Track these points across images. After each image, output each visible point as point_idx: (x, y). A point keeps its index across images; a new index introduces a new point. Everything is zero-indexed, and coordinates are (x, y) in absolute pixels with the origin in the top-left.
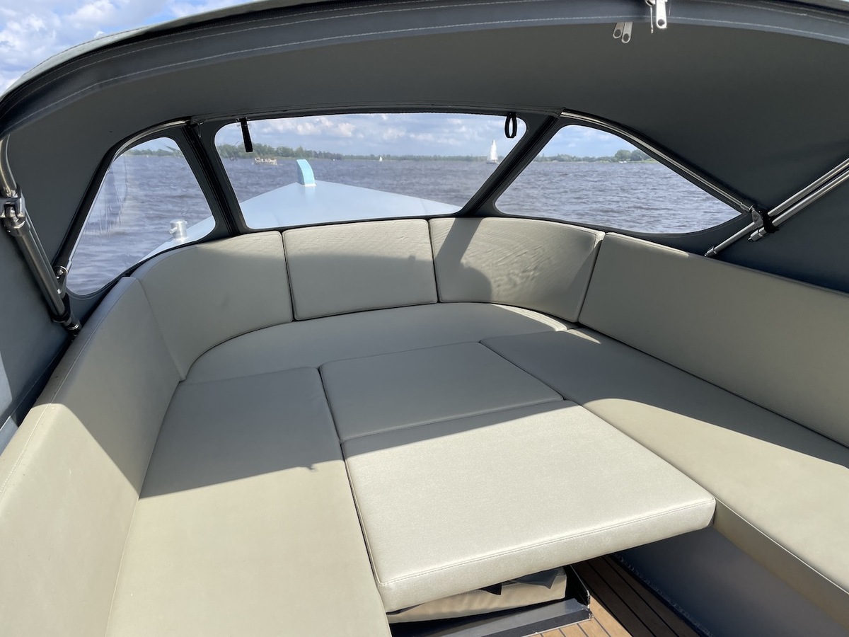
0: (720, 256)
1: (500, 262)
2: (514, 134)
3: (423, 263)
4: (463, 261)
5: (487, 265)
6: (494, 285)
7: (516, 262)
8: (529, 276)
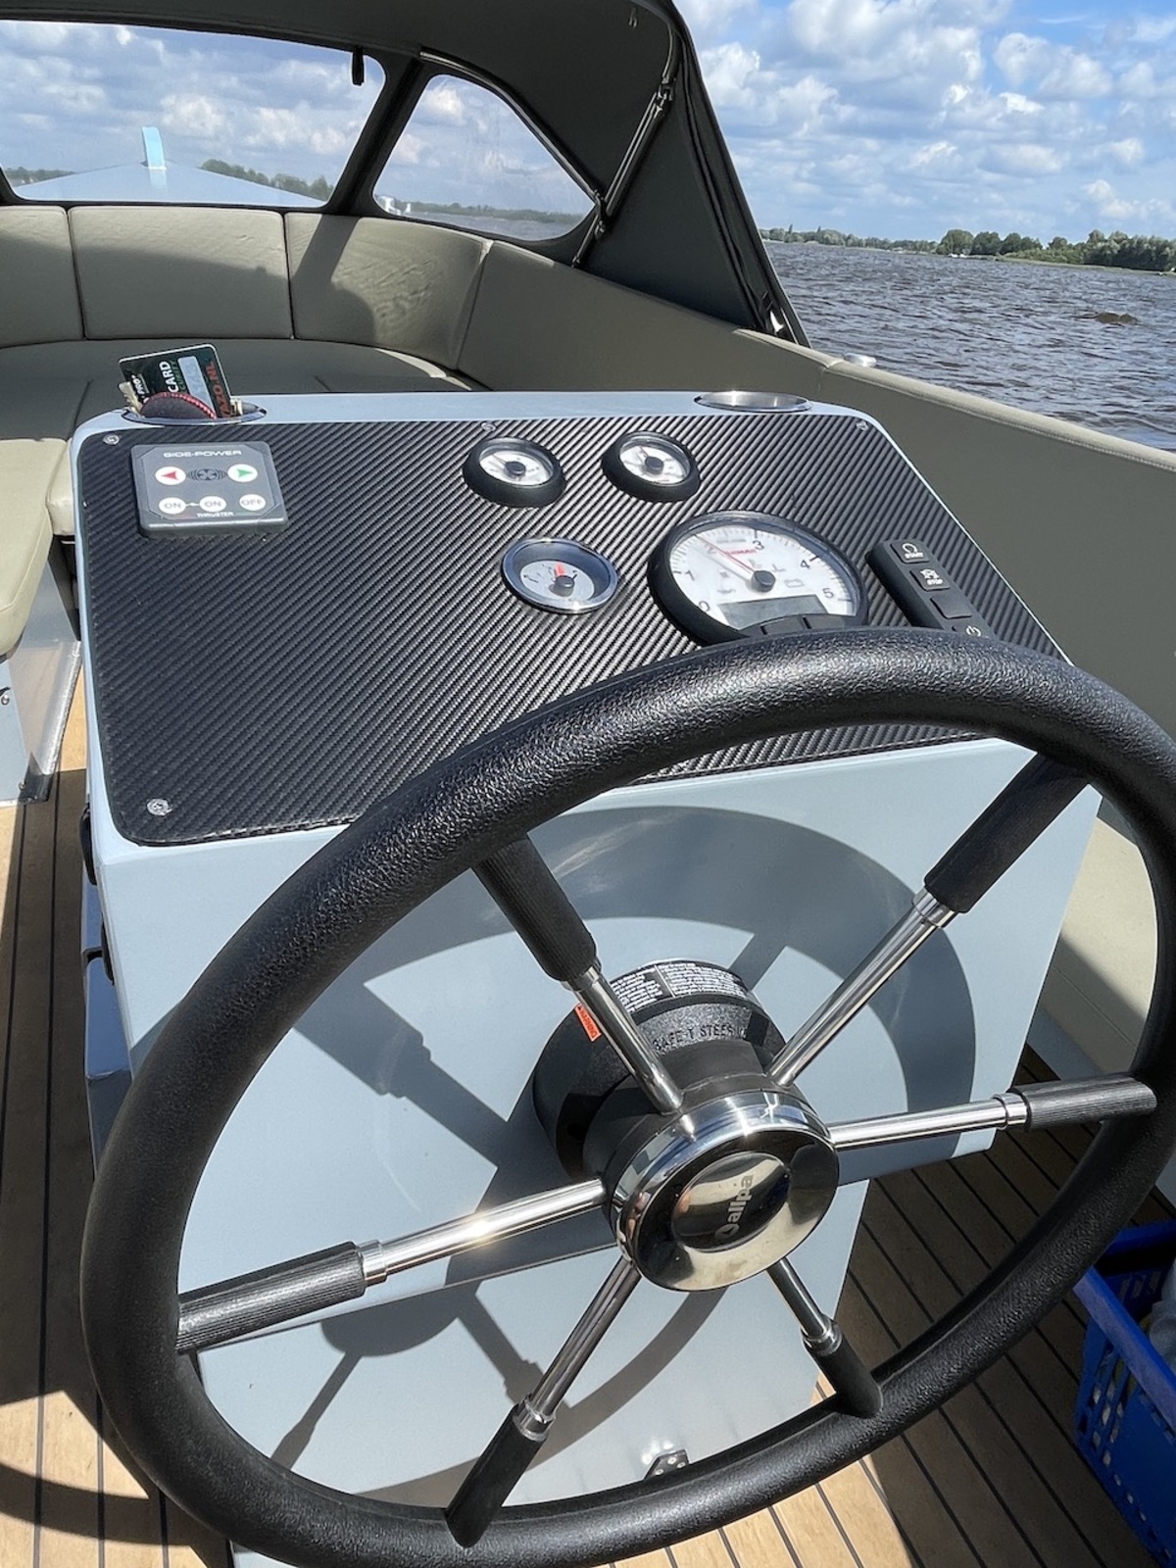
1: (384, 281)
3: (276, 279)
4: (335, 279)
5: (368, 287)
6: (377, 315)
7: (403, 282)
8: (419, 299)
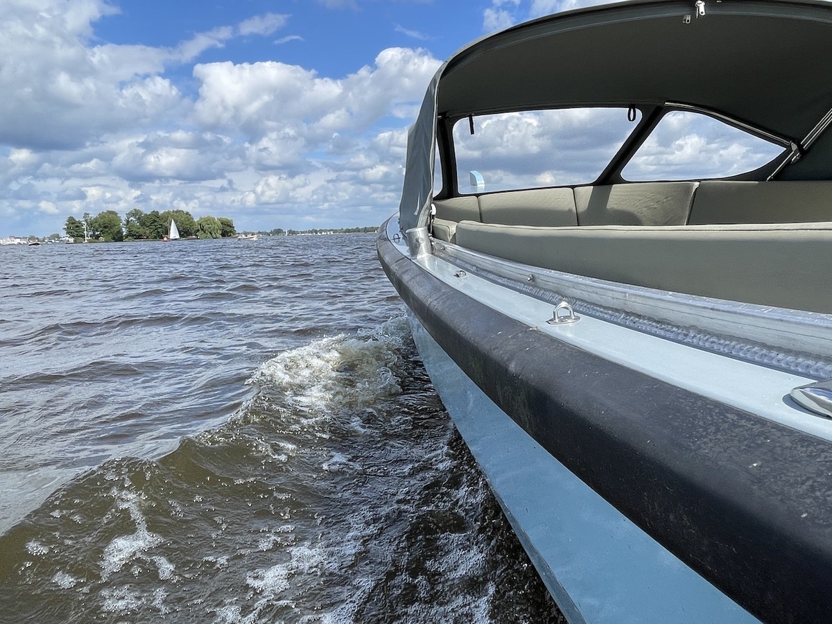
0: (777, 178)
1: (637, 203)
2: (634, 119)
4: (608, 207)
5: (628, 206)
